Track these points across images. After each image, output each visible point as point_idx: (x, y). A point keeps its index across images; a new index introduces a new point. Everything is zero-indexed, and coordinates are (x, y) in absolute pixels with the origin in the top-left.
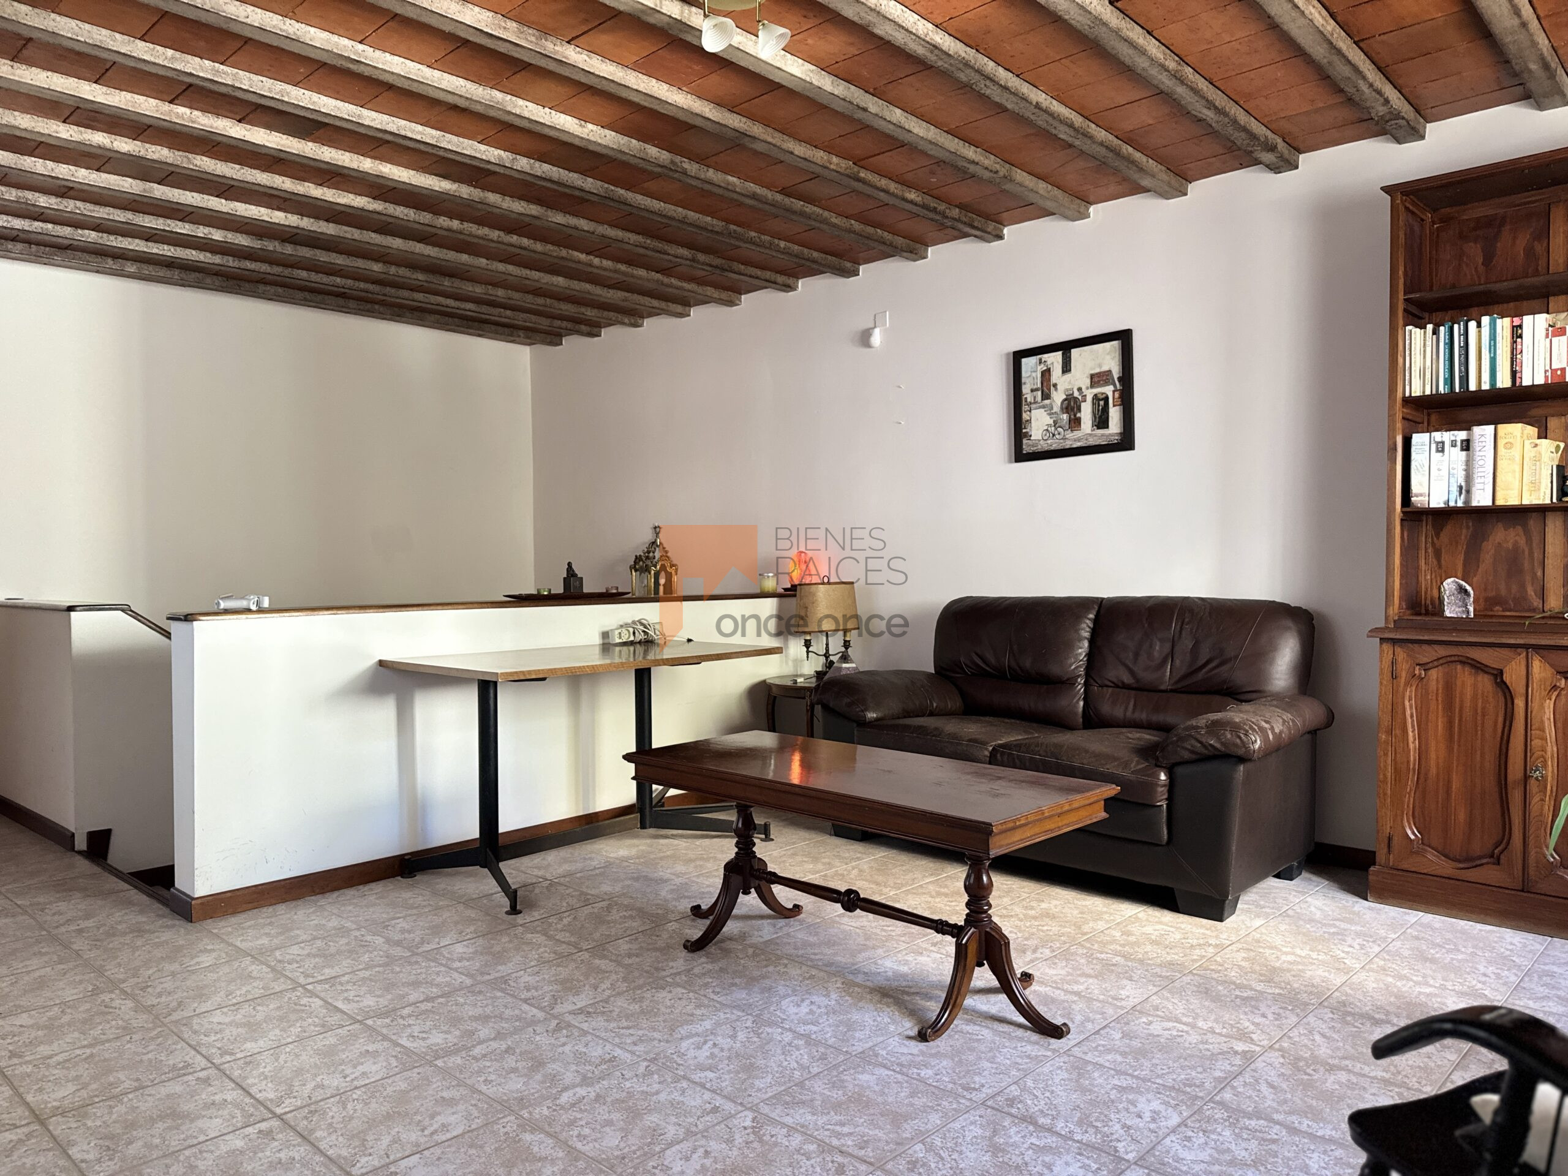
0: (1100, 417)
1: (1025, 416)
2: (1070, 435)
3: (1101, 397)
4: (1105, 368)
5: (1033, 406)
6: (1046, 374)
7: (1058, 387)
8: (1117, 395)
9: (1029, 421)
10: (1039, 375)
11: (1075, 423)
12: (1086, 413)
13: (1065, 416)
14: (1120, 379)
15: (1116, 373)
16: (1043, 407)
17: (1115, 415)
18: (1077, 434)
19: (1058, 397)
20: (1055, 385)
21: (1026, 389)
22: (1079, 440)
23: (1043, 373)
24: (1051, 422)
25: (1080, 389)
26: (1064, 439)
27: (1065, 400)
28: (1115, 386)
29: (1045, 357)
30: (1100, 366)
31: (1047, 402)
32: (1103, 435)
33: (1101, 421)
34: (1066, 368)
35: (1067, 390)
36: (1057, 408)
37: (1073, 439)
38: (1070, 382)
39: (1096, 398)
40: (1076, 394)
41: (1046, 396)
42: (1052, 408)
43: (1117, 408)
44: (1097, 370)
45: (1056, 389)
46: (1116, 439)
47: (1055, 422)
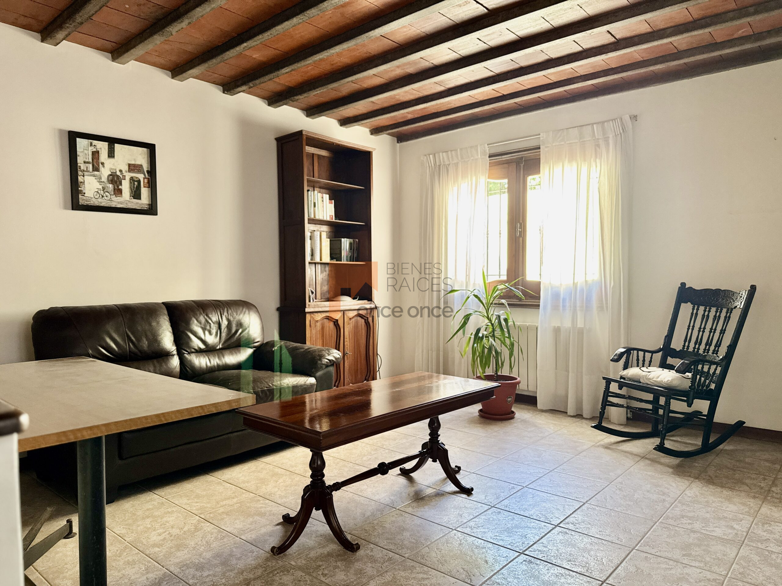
0: (135, 192)
1: (80, 179)
2: (114, 198)
3: (136, 179)
4: (138, 162)
5: (86, 173)
6: (96, 154)
7: (105, 165)
8: (146, 181)
9: (83, 183)
10: (90, 154)
11: (118, 192)
12: (126, 186)
13: (111, 186)
14: (148, 171)
15: (146, 167)
16: (94, 176)
17: (145, 192)
18: (119, 199)
19: (105, 172)
20: (103, 164)
21: (80, 160)
22: (121, 203)
23: (93, 153)
24: (100, 187)
25: (121, 171)
26: (111, 200)
27: (111, 175)
28: (145, 175)
29: (95, 142)
30: (135, 160)
31: (96, 173)
32: (137, 203)
33: (136, 194)
34: (111, 154)
35: (111, 169)
36: (104, 179)
37: (116, 202)
38: (114, 164)
39: (132, 179)
40: (118, 173)
41: (96, 169)
42: (101, 178)
43: (147, 189)
44: (133, 162)
45: (104, 166)
46: (146, 207)
47: (104, 188)
